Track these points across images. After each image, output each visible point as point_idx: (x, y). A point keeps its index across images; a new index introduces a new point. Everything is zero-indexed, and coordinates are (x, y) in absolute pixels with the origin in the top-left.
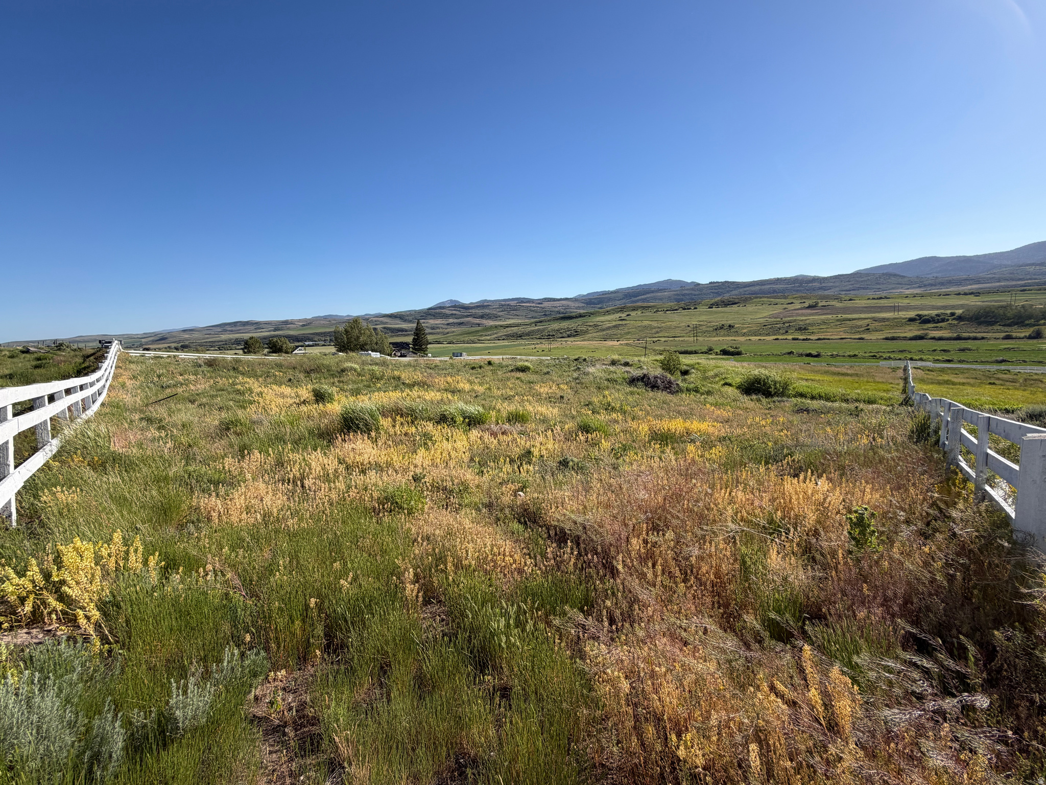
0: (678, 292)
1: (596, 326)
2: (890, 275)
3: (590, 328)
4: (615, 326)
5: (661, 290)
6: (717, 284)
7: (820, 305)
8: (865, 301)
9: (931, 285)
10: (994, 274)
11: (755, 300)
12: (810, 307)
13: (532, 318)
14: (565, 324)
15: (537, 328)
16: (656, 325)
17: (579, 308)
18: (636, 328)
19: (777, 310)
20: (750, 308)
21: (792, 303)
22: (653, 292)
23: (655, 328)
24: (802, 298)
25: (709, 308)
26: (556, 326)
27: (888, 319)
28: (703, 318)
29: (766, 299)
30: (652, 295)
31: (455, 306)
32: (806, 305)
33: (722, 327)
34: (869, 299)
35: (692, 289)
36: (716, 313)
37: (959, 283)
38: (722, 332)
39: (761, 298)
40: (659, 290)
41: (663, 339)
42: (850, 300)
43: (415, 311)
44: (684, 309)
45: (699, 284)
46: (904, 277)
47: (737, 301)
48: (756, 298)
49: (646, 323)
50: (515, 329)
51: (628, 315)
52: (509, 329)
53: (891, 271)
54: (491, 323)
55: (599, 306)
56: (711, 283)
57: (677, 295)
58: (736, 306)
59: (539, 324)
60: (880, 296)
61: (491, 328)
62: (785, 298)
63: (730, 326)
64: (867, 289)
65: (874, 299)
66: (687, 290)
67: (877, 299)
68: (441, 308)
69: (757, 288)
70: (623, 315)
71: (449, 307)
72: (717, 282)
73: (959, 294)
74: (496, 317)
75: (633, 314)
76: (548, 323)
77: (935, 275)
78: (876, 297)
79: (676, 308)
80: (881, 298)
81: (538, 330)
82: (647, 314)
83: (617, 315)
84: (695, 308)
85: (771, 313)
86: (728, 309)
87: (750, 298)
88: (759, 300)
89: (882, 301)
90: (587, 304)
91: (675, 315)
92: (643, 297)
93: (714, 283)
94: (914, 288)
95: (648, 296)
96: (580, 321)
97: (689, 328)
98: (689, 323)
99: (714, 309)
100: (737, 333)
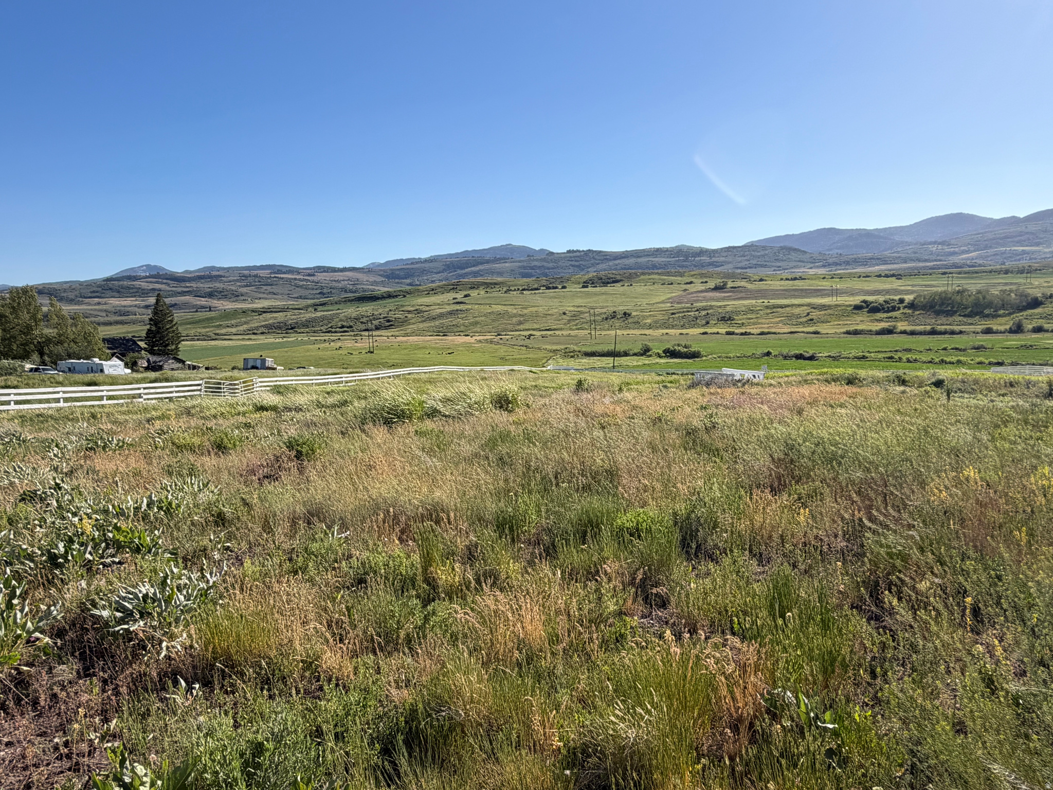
0: (525, 264)
1: (418, 311)
2: (790, 249)
3: (410, 316)
4: (451, 313)
5: (500, 259)
6: (578, 254)
7: (728, 286)
8: (778, 283)
9: (836, 264)
10: (898, 252)
11: (642, 277)
12: (717, 288)
13: (300, 297)
14: (367, 309)
15: (319, 314)
16: (515, 311)
17: (375, 283)
18: (485, 315)
19: (675, 292)
20: (639, 288)
21: (691, 283)
22: (488, 262)
23: (515, 316)
24: (702, 275)
25: (584, 287)
26: (351, 311)
27: (829, 307)
28: (579, 301)
29: (656, 277)
30: (486, 266)
31: (157, 276)
32: (711, 285)
33: (614, 315)
34: (782, 279)
35: (544, 260)
36: (596, 294)
37: (865, 262)
38: (617, 323)
39: (649, 274)
40: (496, 260)
41: (538, 333)
42: (761, 280)
43: (81, 283)
44: (548, 288)
45: (552, 253)
46: (805, 252)
47: (618, 277)
48: (643, 274)
49: (499, 308)
50: (280, 316)
51: (466, 296)
52: (268, 315)
53: (788, 244)
54: (229, 305)
55: (408, 281)
56: (569, 252)
57: (525, 268)
58: (618, 285)
59: (320, 308)
60: (793, 276)
61: (235, 313)
62: (682, 275)
63: (625, 314)
64: (765, 266)
65: (787, 279)
66: (537, 260)
67: (792, 279)
68: (130, 278)
69: (632, 261)
70: (459, 296)
71: (146, 277)
72: (579, 251)
73: (880, 276)
74: (236, 296)
75: (474, 293)
76: (337, 306)
77: (839, 251)
78: (790, 277)
79: (536, 286)
80: (795, 279)
81: (323, 318)
82: (495, 294)
83: (451, 296)
84: (564, 287)
85: (669, 296)
86: (608, 289)
87: (635, 274)
88: (647, 277)
89: (796, 282)
90: (388, 277)
91: (537, 297)
92: (473, 269)
93: (573, 251)
94: (818, 267)
95: (481, 267)
96: (390, 304)
97: (564, 317)
98: (562, 309)
99: (590, 289)
100: (637, 324)
